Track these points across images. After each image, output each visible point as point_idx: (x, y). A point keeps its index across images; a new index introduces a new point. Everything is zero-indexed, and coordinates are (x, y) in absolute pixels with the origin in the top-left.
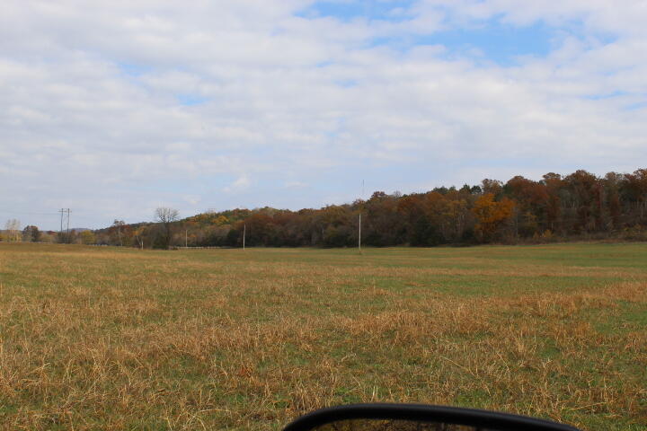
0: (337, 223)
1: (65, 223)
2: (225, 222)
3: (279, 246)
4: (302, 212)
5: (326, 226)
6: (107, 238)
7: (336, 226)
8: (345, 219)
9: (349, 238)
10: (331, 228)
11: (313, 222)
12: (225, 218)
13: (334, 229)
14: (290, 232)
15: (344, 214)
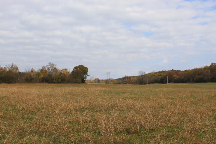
0: (199, 74)
1: (108, 77)
2: (159, 75)
3: (178, 83)
4: (186, 71)
5: (195, 75)
6: (120, 81)
7: (199, 76)
8: (202, 73)
9: (204, 79)
10: (197, 76)
11: (190, 74)
12: (158, 73)
13: (198, 76)
14: (182, 78)
15: (201, 71)
